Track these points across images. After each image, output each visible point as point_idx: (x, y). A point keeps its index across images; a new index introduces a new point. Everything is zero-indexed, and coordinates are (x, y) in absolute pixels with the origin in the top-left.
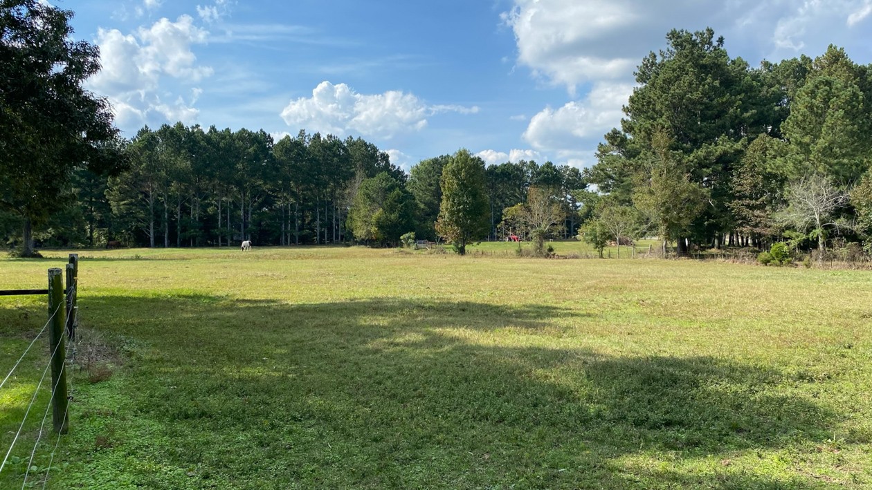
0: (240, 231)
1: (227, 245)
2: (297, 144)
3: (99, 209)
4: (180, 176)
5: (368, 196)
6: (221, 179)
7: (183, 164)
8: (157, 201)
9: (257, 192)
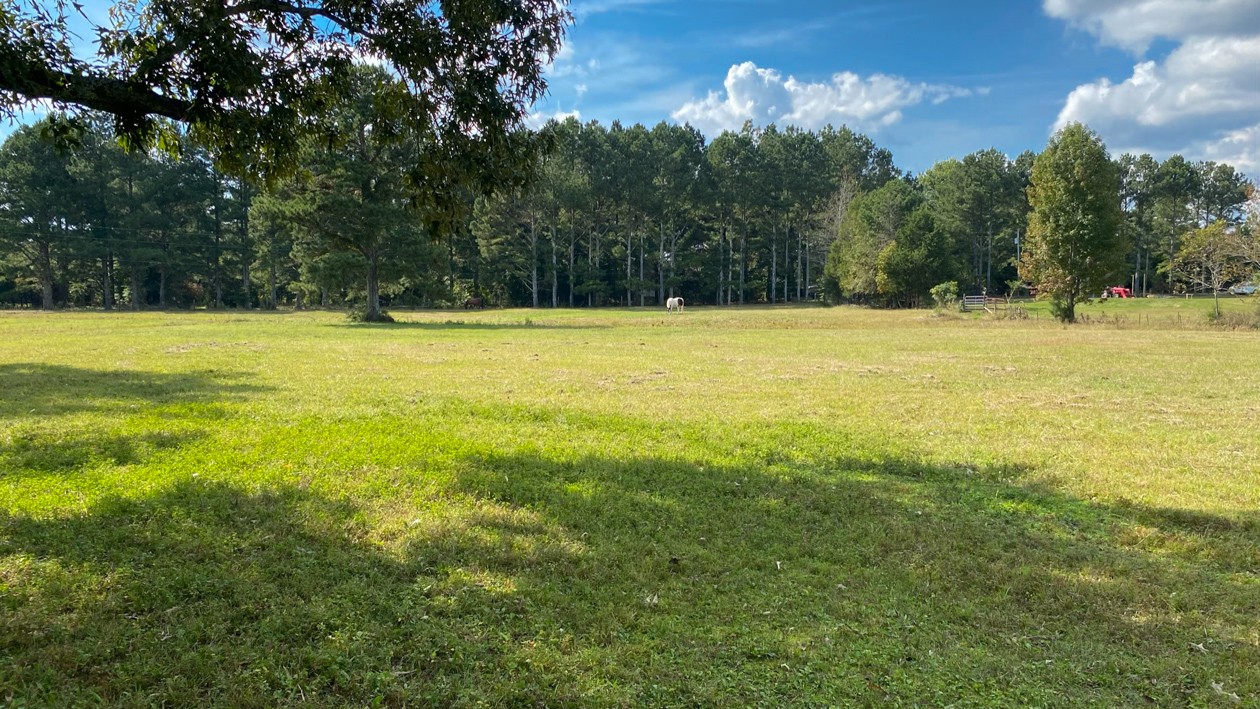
0: (657, 282)
1: (640, 305)
2: (744, 142)
3: (461, 252)
4: (574, 200)
5: (870, 220)
6: (632, 202)
7: (579, 178)
8: (541, 238)
9: (683, 222)
